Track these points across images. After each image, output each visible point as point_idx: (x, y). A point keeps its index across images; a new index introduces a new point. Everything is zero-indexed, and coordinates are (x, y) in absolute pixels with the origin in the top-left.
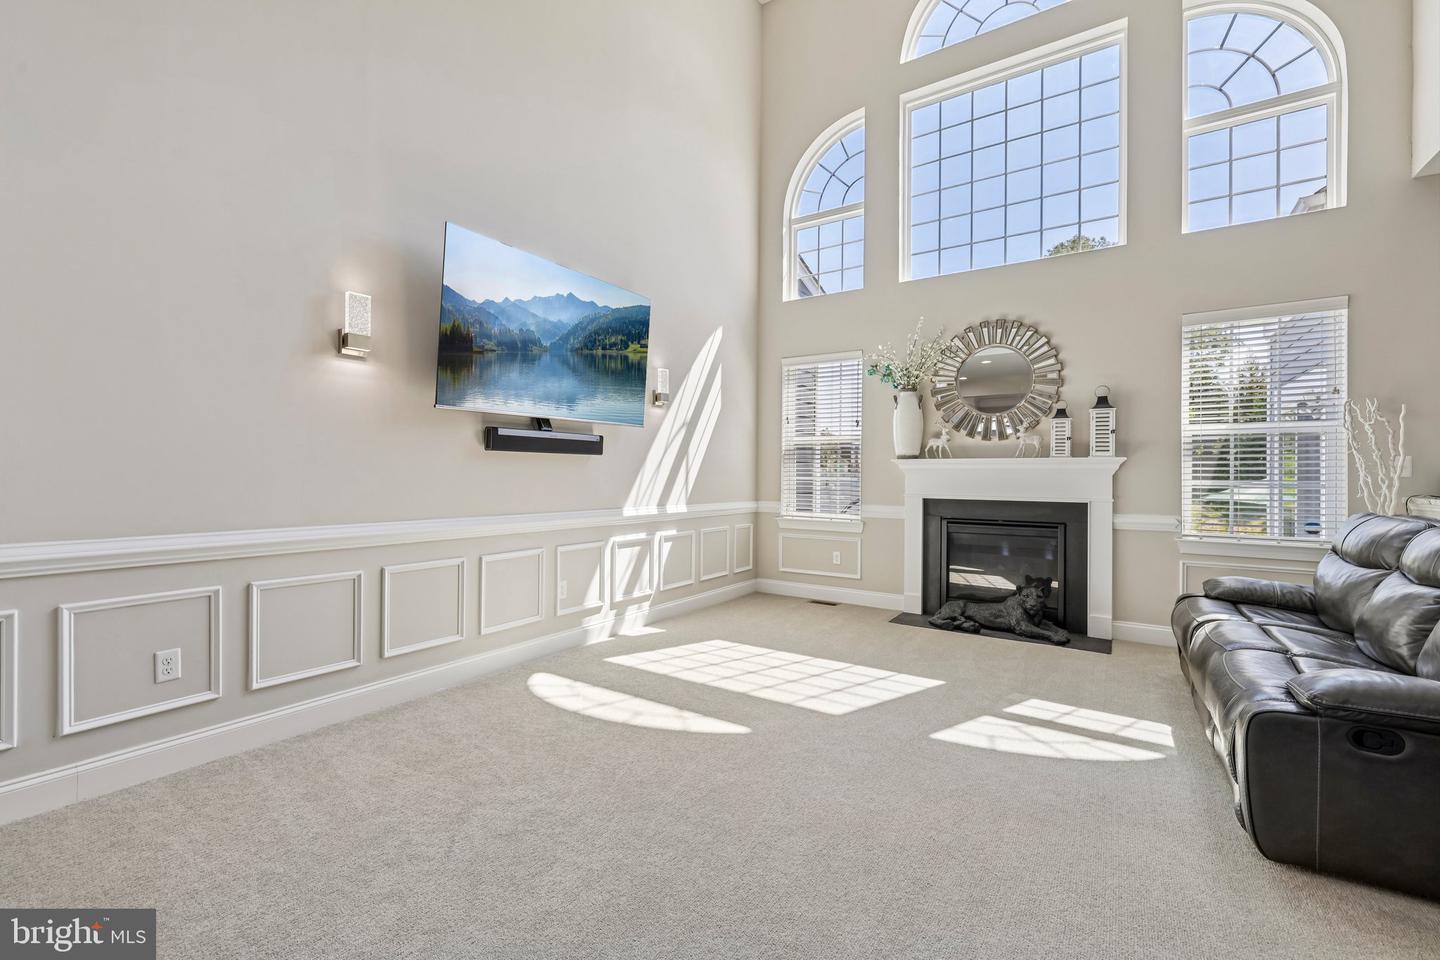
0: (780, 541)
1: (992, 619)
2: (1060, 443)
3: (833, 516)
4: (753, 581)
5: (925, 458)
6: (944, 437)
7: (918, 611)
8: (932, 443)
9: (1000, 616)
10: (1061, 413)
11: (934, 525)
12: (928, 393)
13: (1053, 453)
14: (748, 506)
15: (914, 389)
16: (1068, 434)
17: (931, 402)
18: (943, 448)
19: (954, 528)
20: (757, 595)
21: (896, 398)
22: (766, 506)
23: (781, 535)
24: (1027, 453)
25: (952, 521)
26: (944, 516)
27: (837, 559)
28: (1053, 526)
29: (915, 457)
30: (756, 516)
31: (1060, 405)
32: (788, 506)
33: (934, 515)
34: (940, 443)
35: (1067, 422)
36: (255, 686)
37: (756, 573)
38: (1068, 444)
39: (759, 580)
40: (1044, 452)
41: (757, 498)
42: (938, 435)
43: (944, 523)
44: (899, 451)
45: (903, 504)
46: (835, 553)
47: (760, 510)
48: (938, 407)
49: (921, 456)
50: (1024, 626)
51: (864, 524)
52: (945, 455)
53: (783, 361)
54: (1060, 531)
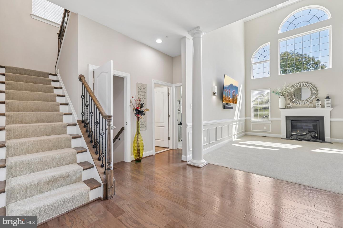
0: (251, 125)
1: (304, 138)
2: (318, 105)
3: (263, 120)
4: (245, 133)
5: (286, 108)
6: (291, 105)
7: (285, 137)
8: (288, 106)
9: (305, 138)
10: (318, 100)
11: (288, 121)
12: (286, 96)
13: (317, 107)
14: (244, 118)
15: (284, 96)
16: (320, 104)
17: (287, 98)
18: (291, 107)
19: (293, 122)
20: (246, 135)
21: (279, 97)
22: (248, 118)
23: (251, 124)
24: (311, 107)
25: (292, 120)
26: (290, 119)
27: (265, 128)
28: (316, 121)
29: (284, 108)
30: (246, 120)
31: (318, 98)
32: (253, 118)
33: (288, 119)
34: (290, 106)
35: (320, 102)
36: (210, 143)
37: (246, 131)
38: (320, 105)
39: (246, 132)
40: (314, 107)
41: (246, 117)
42: (289, 104)
43: (291, 121)
44: (280, 107)
45: (281, 117)
46: (264, 127)
47: (247, 119)
48: (289, 99)
49: (285, 108)
50: (312, 139)
51: (272, 121)
52: (291, 108)
53: (251, 90)
54: (318, 122)
